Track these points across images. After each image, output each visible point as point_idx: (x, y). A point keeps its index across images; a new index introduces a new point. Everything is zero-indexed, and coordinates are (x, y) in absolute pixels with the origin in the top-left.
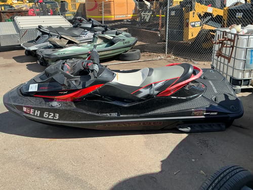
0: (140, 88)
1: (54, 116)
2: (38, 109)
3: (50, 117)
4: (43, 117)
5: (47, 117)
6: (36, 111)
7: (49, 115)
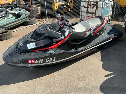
0: (85, 32)
1: (53, 59)
2: (41, 58)
3: (50, 61)
4: (45, 62)
5: (48, 62)
6: (40, 60)
7: (49, 60)
